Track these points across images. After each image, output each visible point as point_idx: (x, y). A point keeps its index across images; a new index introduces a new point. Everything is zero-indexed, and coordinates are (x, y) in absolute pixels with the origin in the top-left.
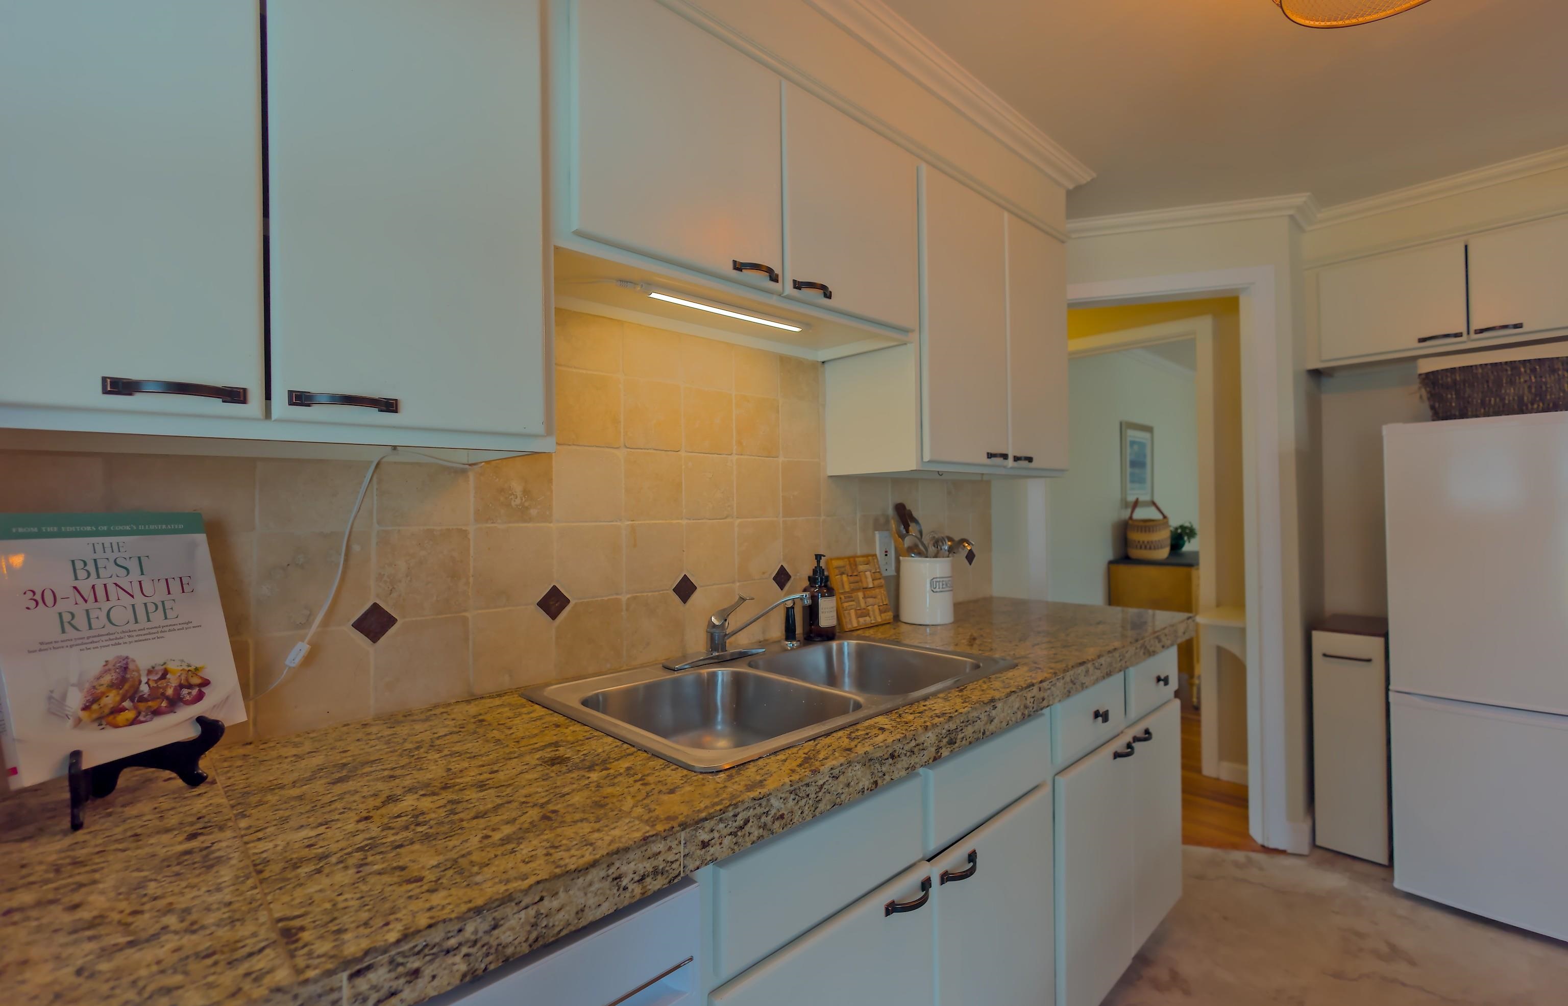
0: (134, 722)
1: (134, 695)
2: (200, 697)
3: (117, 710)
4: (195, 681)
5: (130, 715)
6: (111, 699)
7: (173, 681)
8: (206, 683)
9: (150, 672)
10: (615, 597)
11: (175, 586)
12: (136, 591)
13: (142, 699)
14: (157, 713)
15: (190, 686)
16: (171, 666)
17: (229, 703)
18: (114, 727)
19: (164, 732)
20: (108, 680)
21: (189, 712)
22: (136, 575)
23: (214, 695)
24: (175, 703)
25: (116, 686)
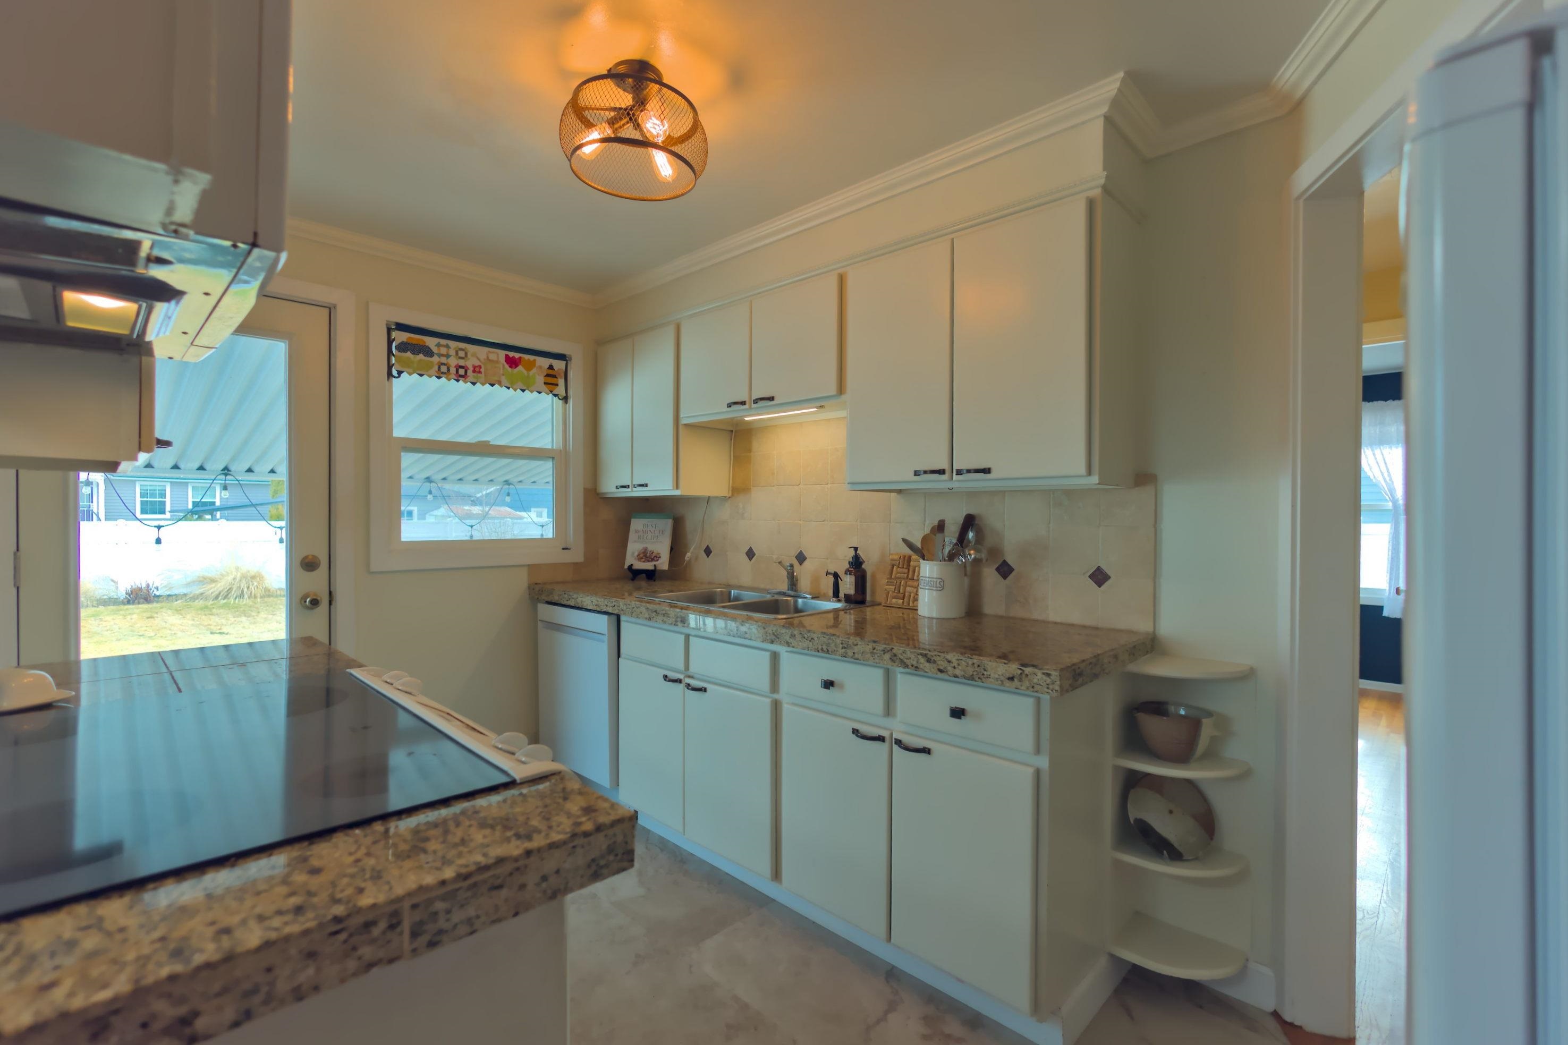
0: (644, 562)
1: (645, 556)
2: (658, 560)
3: (642, 558)
4: (658, 556)
5: (643, 560)
6: (641, 556)
7: (654, 554)
8: (660, 557)
9: (650, 551)
10: (771, 555)
11: (661, 532)
12: (653, 532)
13: (647, 557)
14: (649, 561)
15: (657, 557)
16: (655, 551)
17: (663, 564)
18: (641, 561)
19: (649, 566)
20: (642, 551)
21: (654, 563)
22: (654, 529)
23: (660, 561)
24: (653, 560)
25: (643, 553)
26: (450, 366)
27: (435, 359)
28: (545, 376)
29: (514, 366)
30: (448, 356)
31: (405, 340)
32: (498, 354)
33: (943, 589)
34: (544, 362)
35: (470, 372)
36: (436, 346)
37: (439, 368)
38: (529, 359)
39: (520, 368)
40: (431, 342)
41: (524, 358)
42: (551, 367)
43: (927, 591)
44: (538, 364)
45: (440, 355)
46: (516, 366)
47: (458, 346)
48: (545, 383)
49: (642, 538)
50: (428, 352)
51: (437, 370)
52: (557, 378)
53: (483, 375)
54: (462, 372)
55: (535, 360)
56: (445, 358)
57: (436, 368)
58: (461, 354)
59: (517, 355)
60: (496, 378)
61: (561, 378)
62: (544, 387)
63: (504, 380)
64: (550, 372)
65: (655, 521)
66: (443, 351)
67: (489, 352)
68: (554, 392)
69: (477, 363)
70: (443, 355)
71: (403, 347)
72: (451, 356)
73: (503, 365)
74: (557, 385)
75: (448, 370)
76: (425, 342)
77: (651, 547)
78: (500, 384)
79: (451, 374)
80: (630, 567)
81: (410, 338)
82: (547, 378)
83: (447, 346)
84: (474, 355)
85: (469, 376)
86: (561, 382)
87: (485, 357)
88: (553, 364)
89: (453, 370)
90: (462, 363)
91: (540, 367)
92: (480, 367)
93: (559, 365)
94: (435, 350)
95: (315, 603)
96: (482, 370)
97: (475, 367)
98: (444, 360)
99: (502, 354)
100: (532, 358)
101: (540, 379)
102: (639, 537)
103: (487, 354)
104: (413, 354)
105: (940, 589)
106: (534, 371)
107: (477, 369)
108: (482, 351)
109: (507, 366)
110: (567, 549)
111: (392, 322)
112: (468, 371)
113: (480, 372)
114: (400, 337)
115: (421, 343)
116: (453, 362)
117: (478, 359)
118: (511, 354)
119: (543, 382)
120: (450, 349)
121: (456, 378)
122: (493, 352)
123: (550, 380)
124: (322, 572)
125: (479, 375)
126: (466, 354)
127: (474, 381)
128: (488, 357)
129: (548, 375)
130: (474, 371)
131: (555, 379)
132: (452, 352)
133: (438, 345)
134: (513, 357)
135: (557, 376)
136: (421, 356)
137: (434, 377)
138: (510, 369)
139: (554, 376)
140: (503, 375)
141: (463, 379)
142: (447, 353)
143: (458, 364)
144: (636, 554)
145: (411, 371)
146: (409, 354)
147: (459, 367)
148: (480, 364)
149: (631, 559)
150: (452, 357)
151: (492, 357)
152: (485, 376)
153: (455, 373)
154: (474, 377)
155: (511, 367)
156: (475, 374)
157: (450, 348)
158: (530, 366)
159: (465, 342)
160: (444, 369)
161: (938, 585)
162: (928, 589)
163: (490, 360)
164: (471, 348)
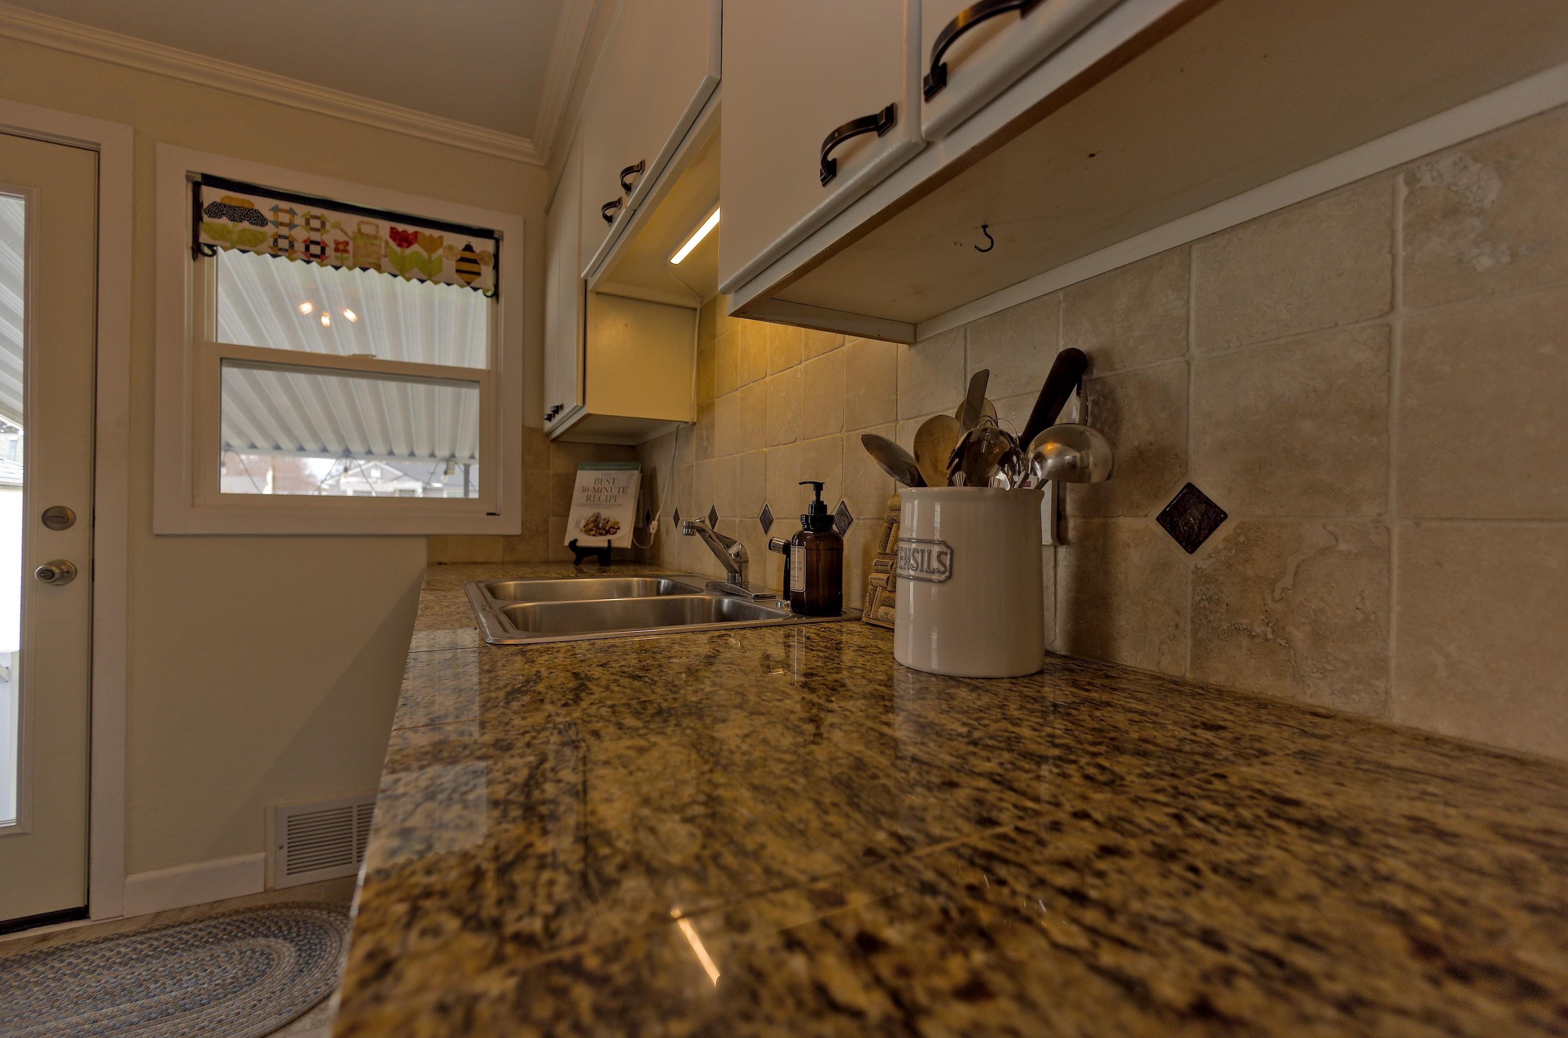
0: (594, 535)
1: (597, 526)
2: (615, 533)
3: (591, 530)
4: (616, 527)
5: (593, 532)
6: (590, 526)
7: (610, 524)
8: (619, 528)
9: (604, 520)
11: (621, 490)
12: (609, 491)
13: (599, 529)
14: (601, 534)
15: (614, 528)
16: (611, 519)
17: (624, 539)
18: (589, 535)
19: (600, 542)
20: (592, 519)
21: (609, 537)
22: (611, 485)
23: (619, 534)
24: (608, 532)
25: (594, 522)
26: (295, 240)
27: (270, 229)
28: (459, 260)
29: (405, 244)
30: (291, 226)
31: (219, 201)
32: (377, 226)
33: (949, 577)
34: (459, 241)
35: (330, 251)
36: (271, 210)
37: (276, 241)
38: (431, 236)
39: (416, 248)
40: (263, 205)
41: (422, 234)
42: (468, 248)
43: (912, 584)
44: (445, 243)
45: (278, 224)
46: (410, 244)
47: (309, 212)
48: (458, 271)
49: (592, 499)
50: (258, 219)
51: (272, 244)
52: (478, 264)
53: (351, 255)
54: (316, 250)
55: (441, 237)
56: (287, 229)
57: (271, 242)
58: (315, 223)
59: (410, 229)
60: (371, 260)
61: (486, 264)
62: (456, 276)
63: (385, 262)
64: (467, 255)
65: (614, 473)
66: (284, 218)
67: (362, 222)
68: (472, 285)
69: (341, 238)
70: (282, 224)
71: (218, 210)
72: (297, 226)
73: (387, 243)
74: (479, 274)
75: (292, 245)
76: (253, 205)
77: (605, 513)
78: (379, 269)
79: (296, 252)
80: (573, 544)
81: (228, 197)
82: (460, 263)
83: (292, 212)
84: (337, 226)
85: (327, 257)
86: (487, 271)
87: (355, 229)
88: (472, 244)
89: (300, 247)
90: (315, 236)
91: (450, 248)
92: (347, 244)
93: (483, 246)
94: (269, 215)
95: (68, 575)
96: (350, 248)
97: (337, 243)
98: (284, 231)
99: (385, 227)
100: (436, 233)
101: (450, 265)
102: (588, 499)
103: (359, 225)
104: (233, 220)
105: (943, 577)
106: (440, 252)
107: (341, 248)
108: (351, 221)
109: (393, 244)
110: (494, 514)
111: (197, 173)
112: (327, 249)
113: (346, 251)
114: (211, 195)
115: (246, 206)
116: (300, 234)
117: (345, 233)
118: (401, 227)
119: (454, 269)
120: (296, 217)
121: (306, 259)
122: (370, 223)
123: (466, 266)
124: (78, 532)
125: (345, 255)
126: (323, 224)
127: (338, 264)
128: (359, 230)
129: (462, 260)
130: (337, 250)
131: (476, 265)
132: (299, 220)
133: (276, 209)
134: (405, 232)
135: (478, 261)
136: (246, 224)
137: (268, 255)
138: (398, 249)
139: (474, 261)
140: (386, 256)
141: (319, 260)
142: (290, 221)
143: (309, 238)
144: (583, 523)
145: (228, 245)
146: (224, 220)
147: (308, 243)
148: (346, 239)
149: (574, 532)
150: (299, 228)
151: (366, 229)
152: (354, 256)
153: (303, 250)
154: (337, 258)
155: (400, 245)
156: (339, 254)
157: (296, 214)
158: (432, 245)
159: (322, 207)
160: (284, 244)
161: (935, 565)
162: (916, 579)
163: (362, 234)
164: (332, 216)
